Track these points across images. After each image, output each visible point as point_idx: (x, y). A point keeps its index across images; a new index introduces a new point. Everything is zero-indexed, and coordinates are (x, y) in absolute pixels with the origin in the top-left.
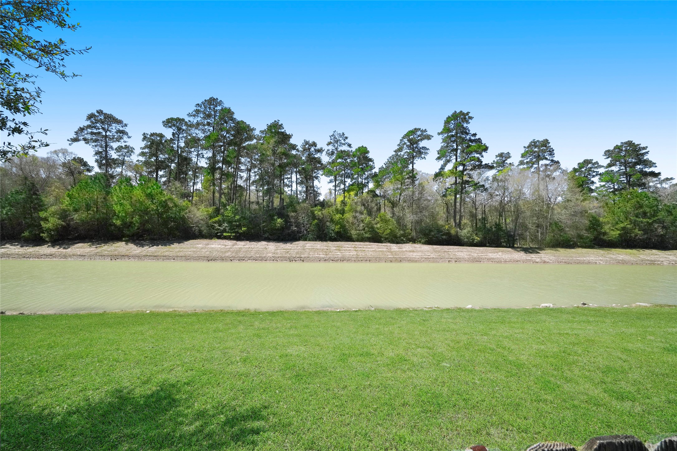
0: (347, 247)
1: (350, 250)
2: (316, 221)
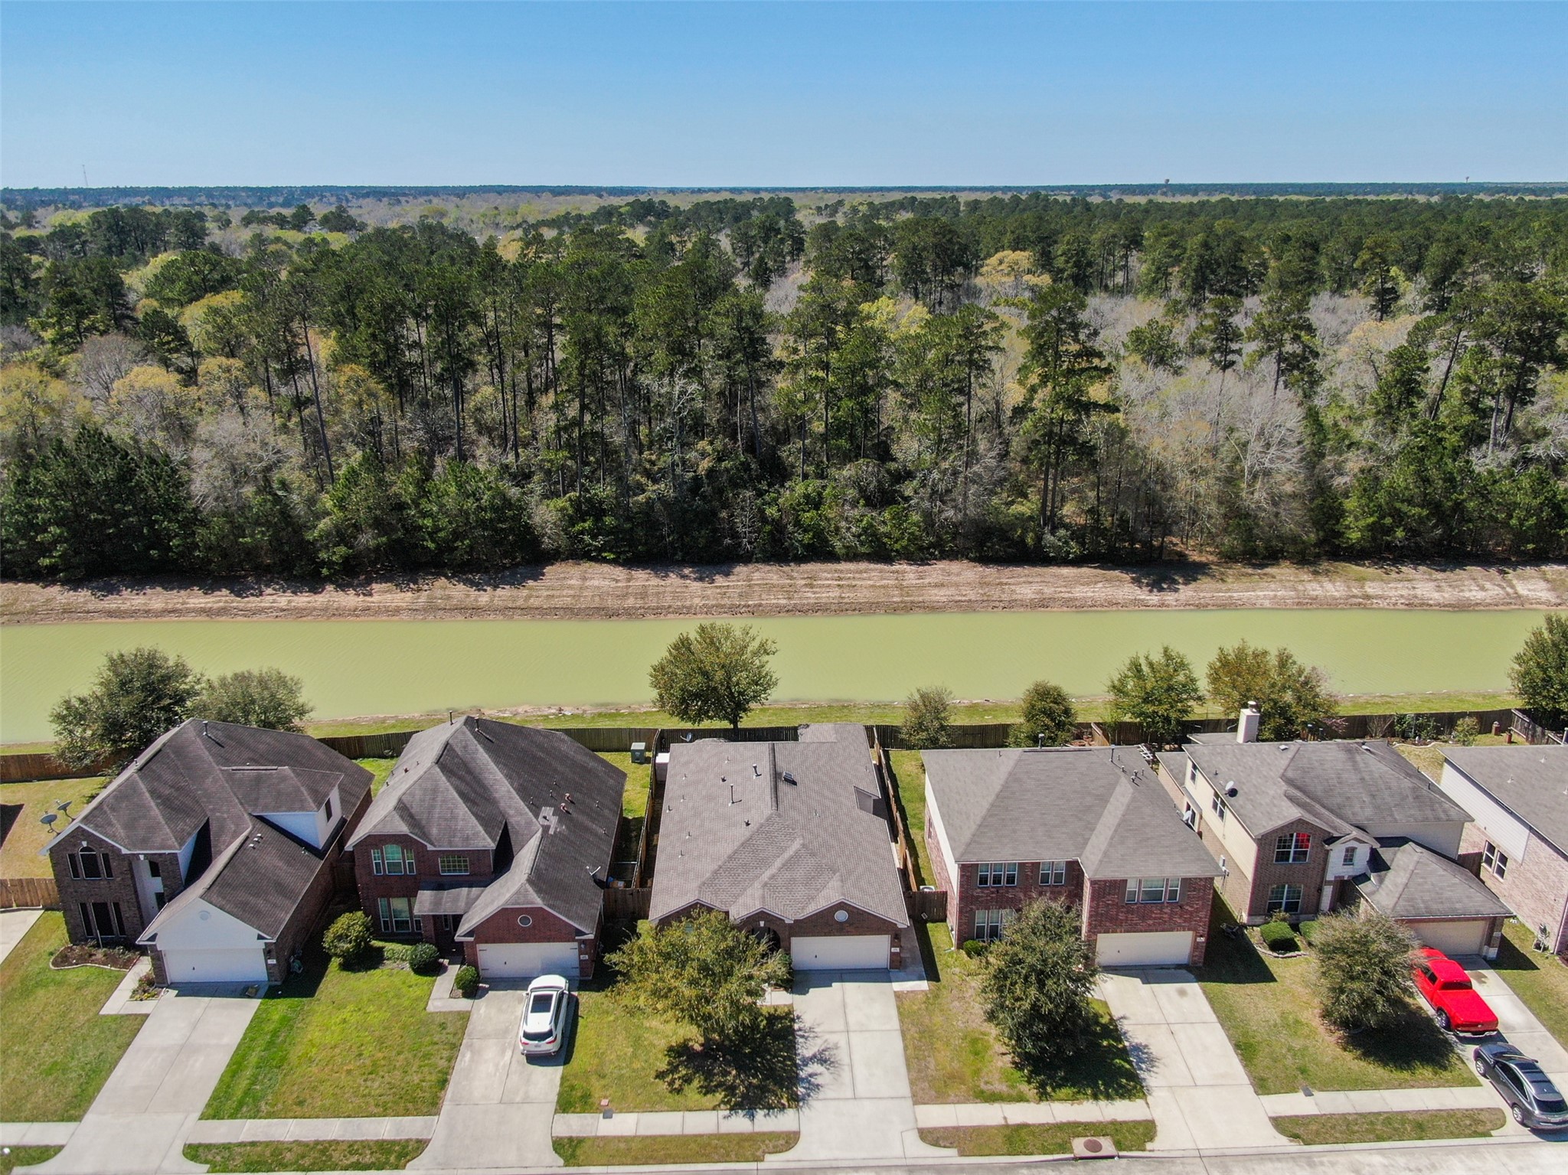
0: (826, 579)
2: (768, 528)
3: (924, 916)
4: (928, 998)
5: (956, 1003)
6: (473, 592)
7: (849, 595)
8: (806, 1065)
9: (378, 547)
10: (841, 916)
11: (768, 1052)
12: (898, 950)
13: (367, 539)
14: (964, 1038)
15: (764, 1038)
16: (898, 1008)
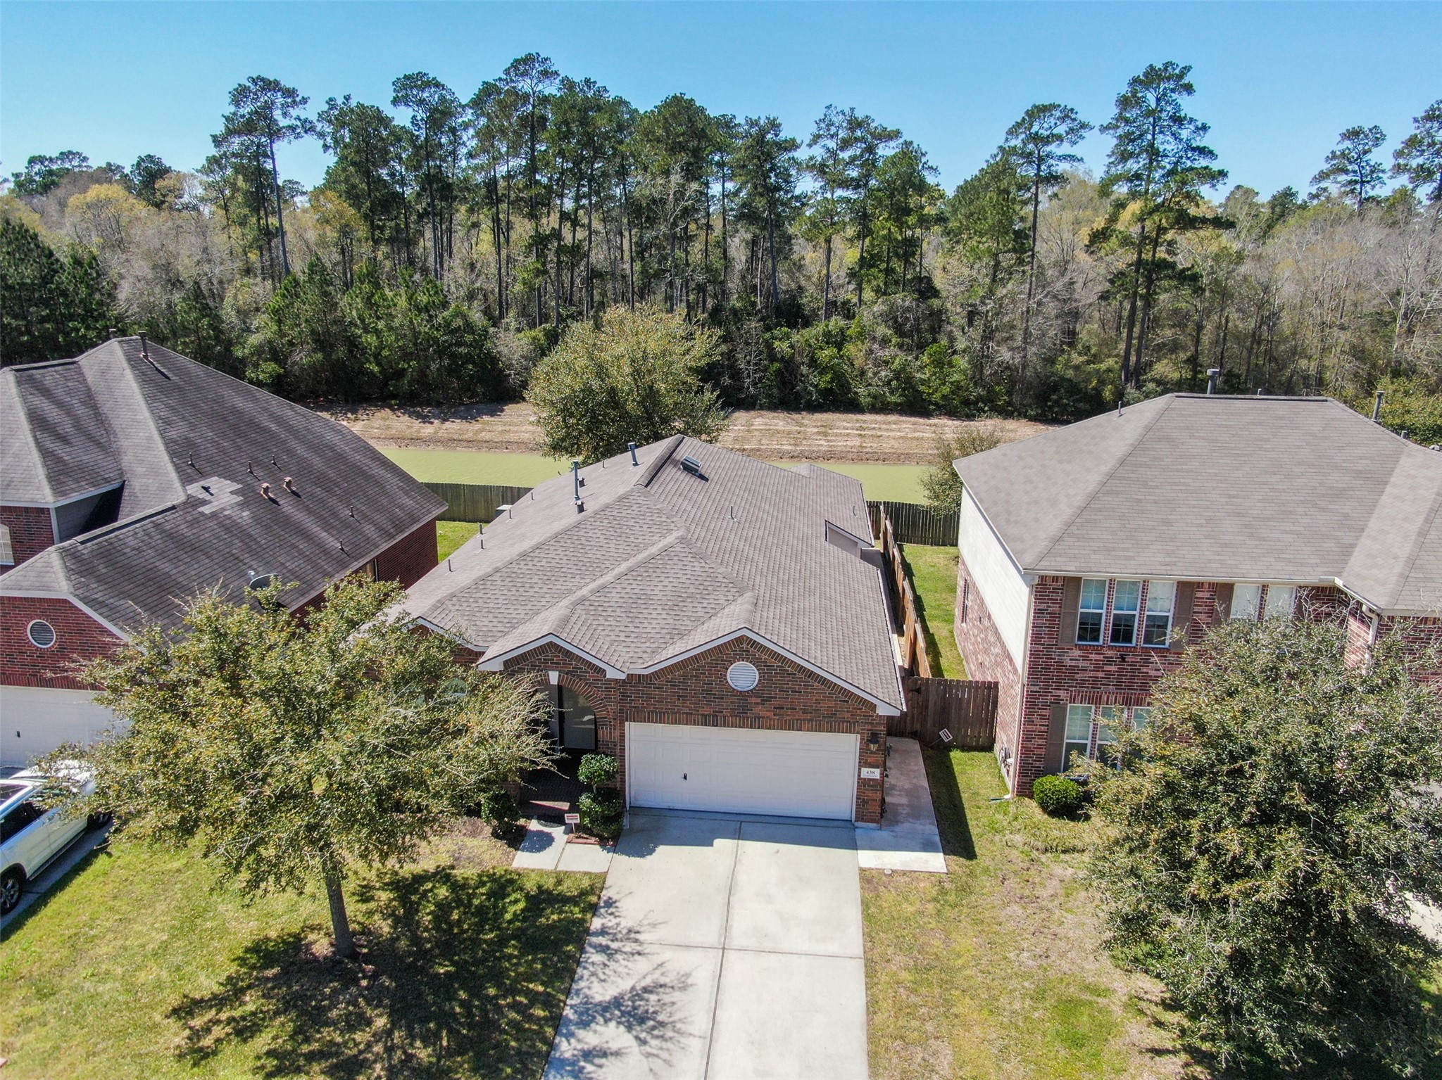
0: (845, 428)
1: (848, 435)
2: (777, 365)
3: (946, 736)
4: (943, 892)
5: (1016, 909)
6: (417, 424)
7: (870, 445)
8: (585, 1025)
9: (313, 367)
10: (743, 676)
11: (497, 977)
12: (876, 774)
13: (303, 357)
14: (1039, 996)
15: (502, 942)
16: (865, 904)
